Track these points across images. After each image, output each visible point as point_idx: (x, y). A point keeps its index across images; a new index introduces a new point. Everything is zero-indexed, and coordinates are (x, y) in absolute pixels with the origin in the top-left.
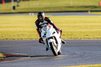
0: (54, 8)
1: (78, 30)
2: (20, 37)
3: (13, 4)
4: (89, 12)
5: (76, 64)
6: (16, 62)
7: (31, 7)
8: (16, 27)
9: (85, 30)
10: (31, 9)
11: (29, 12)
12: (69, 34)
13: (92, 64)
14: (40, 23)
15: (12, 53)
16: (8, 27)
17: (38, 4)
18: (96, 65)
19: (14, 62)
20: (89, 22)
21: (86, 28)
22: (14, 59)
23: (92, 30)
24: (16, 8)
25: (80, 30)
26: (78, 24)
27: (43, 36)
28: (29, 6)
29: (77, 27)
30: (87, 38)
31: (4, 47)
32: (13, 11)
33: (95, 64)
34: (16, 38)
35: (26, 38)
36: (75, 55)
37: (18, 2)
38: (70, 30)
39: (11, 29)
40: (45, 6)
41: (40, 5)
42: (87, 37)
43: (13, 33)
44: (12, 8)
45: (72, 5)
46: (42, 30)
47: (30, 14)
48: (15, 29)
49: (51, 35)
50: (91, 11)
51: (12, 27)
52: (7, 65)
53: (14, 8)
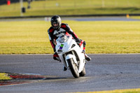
0: (79, 10)
1: (112, 42)
2: (33, 51)
3: (22, 5)
4: (128, 17)
5: (109, 88)
6: (27, 85)
7: (47, 9)
8: (26, 37)
9: (122, 41)
10: (48, 11)
11: (44, 17)
13: (131, 88)
14: (55, 32)
15: (20, 74)
16: (15, 37)
17: (57, 5)
18: (137, 90)
21: (123, 38)
22: (24, 82)
23: (132, 42)
24: (27, 10)
26: (112, 33)
27: (58, 51)
28: (44, 7)
29: (110, 36)
30: (125, 52)
31: (10, 65)
32: (22, 15)
33: (136, 88)
34: (27, 52)
35: (40, 52)
36: (107, 76)
38: (102, 41)
39: (20, 40)
40: (67, 8)
41: (59, 6)
42: (125, 50)
43: (23, 45)
44: (21, 10)
45: (103, 6)
46: (57, 42)
47: (46, 18)
48: (25, 40)
49: (70, 49)
50: (130, 15)
51: (21, 37)
52: (13, 89)
53: (23, 10)
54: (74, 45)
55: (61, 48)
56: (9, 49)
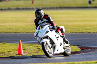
8: (91, 21)
14: (40, 22)
15: (87, 46)
19: (89, 54)
27: (36, 36)
34: (92, 31)
39: (87, 23)
43: (89, 26)
48: (91, 23)
51: (88, 21)
52: (82, 57)
53: (90, 2)
54: (47, 32)
55: (38, 34)
56: (80, 29)
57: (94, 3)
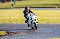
0: (36, 5)
1: (50, 18)
2: (16, 22)
3: (12, 3)
4: (57, 8)
6: (14, 37)
8: (13, 16)
9: (54, 18)
12: (45, 20)
16: (9, 16)
17: (27, 3)
19: (12, 37)
20: (57, 14)
21: (55, 17)
23: (59, 18)
24: (14, 5)
25: (52, 18)
26: (50, 15)
28: (21, 4)
29: (49, 16)
31: (7, 28)
32: (12, 7)
36: (48, 33)
37: (15, 2)
38: (46, 18)
39: (11, 17)
40: (31, 4)
42: (56, 22)
44: (11, 5)
45: (47, 3)
47: (22, 8)
52: (8, 38)
57: (15, 5)
